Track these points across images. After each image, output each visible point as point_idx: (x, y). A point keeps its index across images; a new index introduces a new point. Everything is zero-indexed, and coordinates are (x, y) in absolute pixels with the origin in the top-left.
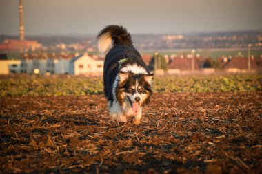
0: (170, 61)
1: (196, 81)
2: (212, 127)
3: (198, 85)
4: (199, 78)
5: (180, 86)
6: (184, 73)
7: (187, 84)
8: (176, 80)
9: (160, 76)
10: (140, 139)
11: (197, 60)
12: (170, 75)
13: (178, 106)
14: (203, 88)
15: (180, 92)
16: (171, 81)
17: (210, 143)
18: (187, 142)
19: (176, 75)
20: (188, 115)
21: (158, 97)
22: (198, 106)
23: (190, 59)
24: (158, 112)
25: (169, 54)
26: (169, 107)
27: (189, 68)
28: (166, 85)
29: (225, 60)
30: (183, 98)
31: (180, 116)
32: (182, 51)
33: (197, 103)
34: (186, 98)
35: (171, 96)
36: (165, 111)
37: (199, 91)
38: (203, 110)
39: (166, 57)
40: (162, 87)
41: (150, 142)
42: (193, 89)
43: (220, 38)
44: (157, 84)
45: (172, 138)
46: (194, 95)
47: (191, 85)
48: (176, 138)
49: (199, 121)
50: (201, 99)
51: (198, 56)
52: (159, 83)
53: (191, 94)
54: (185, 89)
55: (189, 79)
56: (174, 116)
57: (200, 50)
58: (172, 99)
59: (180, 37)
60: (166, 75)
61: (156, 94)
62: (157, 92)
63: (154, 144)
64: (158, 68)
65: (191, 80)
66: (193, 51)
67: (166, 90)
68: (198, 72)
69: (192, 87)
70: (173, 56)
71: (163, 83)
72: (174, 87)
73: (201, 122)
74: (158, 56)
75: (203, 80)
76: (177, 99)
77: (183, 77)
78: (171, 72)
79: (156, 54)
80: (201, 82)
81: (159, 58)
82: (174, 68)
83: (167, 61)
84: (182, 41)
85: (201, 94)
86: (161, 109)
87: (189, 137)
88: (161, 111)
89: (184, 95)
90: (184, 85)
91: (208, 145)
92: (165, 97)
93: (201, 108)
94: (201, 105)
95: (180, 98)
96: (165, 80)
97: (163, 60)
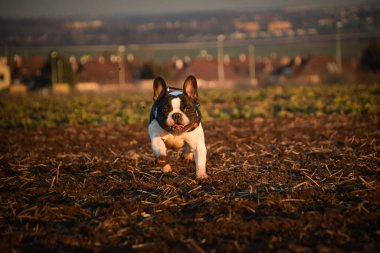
0: (81, 67)
1: (125, 104)
2: (149, 186)
3: (128, 112)
4: (131, 98)
5: (97, 113)
7: (111, 108)
8: (89, 103)
9: (62, 95)
10: (18, 212)
11: (128, 66)
12: (79, 94)
13: (92, 150)
14: (136, 116)
15: (96, 123)
16: (81, 105)
17: (145, 215)
18: (103, 214)
19: (91, 94)
20: (107, 166)
21: (57, 134)
22: (127, 149)
23: (116, 65)
24: (53, 161)
25: (78, 56)
26: (76, 152)
27: (114, 80)
28: (70, 112)
29: (179, 64)
30: (102, 135)
31: (95, 167)
32: (101, 48)
33: (125, 144)
34: (107, 134)
35: (79, 132)
36: (67, 160)
37: (131, 121)
38: (136, 156)
39: (72, 59)
40: (64, 116)
41: (37, 216)
42: (118, 119)
43: (169, 25)
44: (54, 111)
45: (78, 208)
46: (122, 128)
47: (117, 111)
48: (84, 207)
49: (128, 176)
50: (135, 137)
51: (130, 57)
52: (57, 108)
53: (115, 128)
54: (105, 118)
55: (113, 101)
56: (83, 168)
57: (133, 47)
58: (82, 137)
59: (97, 24)
60: (74, 93)
61: (52, 128)
62: (53, 125)
63: (44, 219)
64: (58, 82)
65: (117, 102)
66: (121, 49)
67: (71, 122)
68: (130, 87)
69: (119, 115)
70: (85, 59)
71: (66, 108)
72: (85, 116)
73: (131, 177)
74: (57, 59)
75: (138, 102)
76: (90, 137)
77: (103, 96)
78: (83, 87)
79: (54, 54)
80: (134, 104)
81: (60, 63)
82: (88, 80)
83: (75, 67)
84: (101, 30)
85: (133, 127)
86: (60, 156)
87: (106, 205)
88: (59, 160)
89: (103, 129)
90: (103, 110)
91: (140, 218)
92: (69, 134)
93: (132, 152)
94: (134, 148)
95: (96, 134)
96: (69, 103)
97: (68, 66)
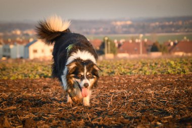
0: (120, 45)
1: (144, 64)
2: (160, 108)
3: (146, 68)
4: (147, 62)
5: (129, 69)
6: (132, 56)
7: (136, 67)
8: (125, 64)
9: (110, 60)
10: (92, 120)
11: (145, 44)
12: (120, 59)
13: (127, 88)
14: (150, 71)
15: (129, 74)
16: (120, 64)
17: (159, 123)
18: (136, 122)
19: (125, 59)
20: (136, 96)
21: (109, 80)
22: (146, 88)
23: (138, 44)
24: (108, 93)
25: (119, 39)
26: (119, 89)
27: (137, 52)
28: (115, 68)
29: (172, 44)
30: (132, 81)
31: (130, 97)
32: (131, 35)
33: (145, 85)
34: (135, 80)
35: (120, 79)
36: (115, 93)
37: (147, 74)
38: (151, 92)
39: (116, 41)
40: (112, 71)
41: (101, 122)
42: (141, 72)
43: (167, 23)
44: (107, 68)
45: (122, 119)
46: (143, 77)
47: (140, 68)
48: (126, 118)
49: (148, 102)
50: (150, 82)
51: (146, 40)
52: (109, 66)
53: (139, 77)
54: (133, 72)
55: (138, 63)
56: (124, 98)
57: (147, 35)
58: (122, 81)
59: (129, 23)
60: (116, 58)
61: (106, 77)
62: (107, 75)
63: (105, 124)
64: (108, 53)
65: (140, 63)
66: (141, 35)
67: (116, 73)
68: (146, 55)
69: (141, 70)
70: (122, 41)
71: (113, 66)
72: (123, 70)
73: (150, 103)
74: (108, 41)
75: (151, 63)
76: (126, 81)
77: (132, 60)
78: (120, 55)
79: (106, 39)
80: (149, 65)
81: (109, 43)
82: (123, 52)
83: (117, 45)
84: (131, 26)
85: (149, 77)
86: (111, 91)
87: (138, 118)
88: (111, 93)
89: (133, 77)
90: (132, 68)
91: (156, 125)
92: (115, 79)
93: (149, 90)
94: (149, 87)
95: (129, 80)
96: (114, 64)
97: (113, 45)
